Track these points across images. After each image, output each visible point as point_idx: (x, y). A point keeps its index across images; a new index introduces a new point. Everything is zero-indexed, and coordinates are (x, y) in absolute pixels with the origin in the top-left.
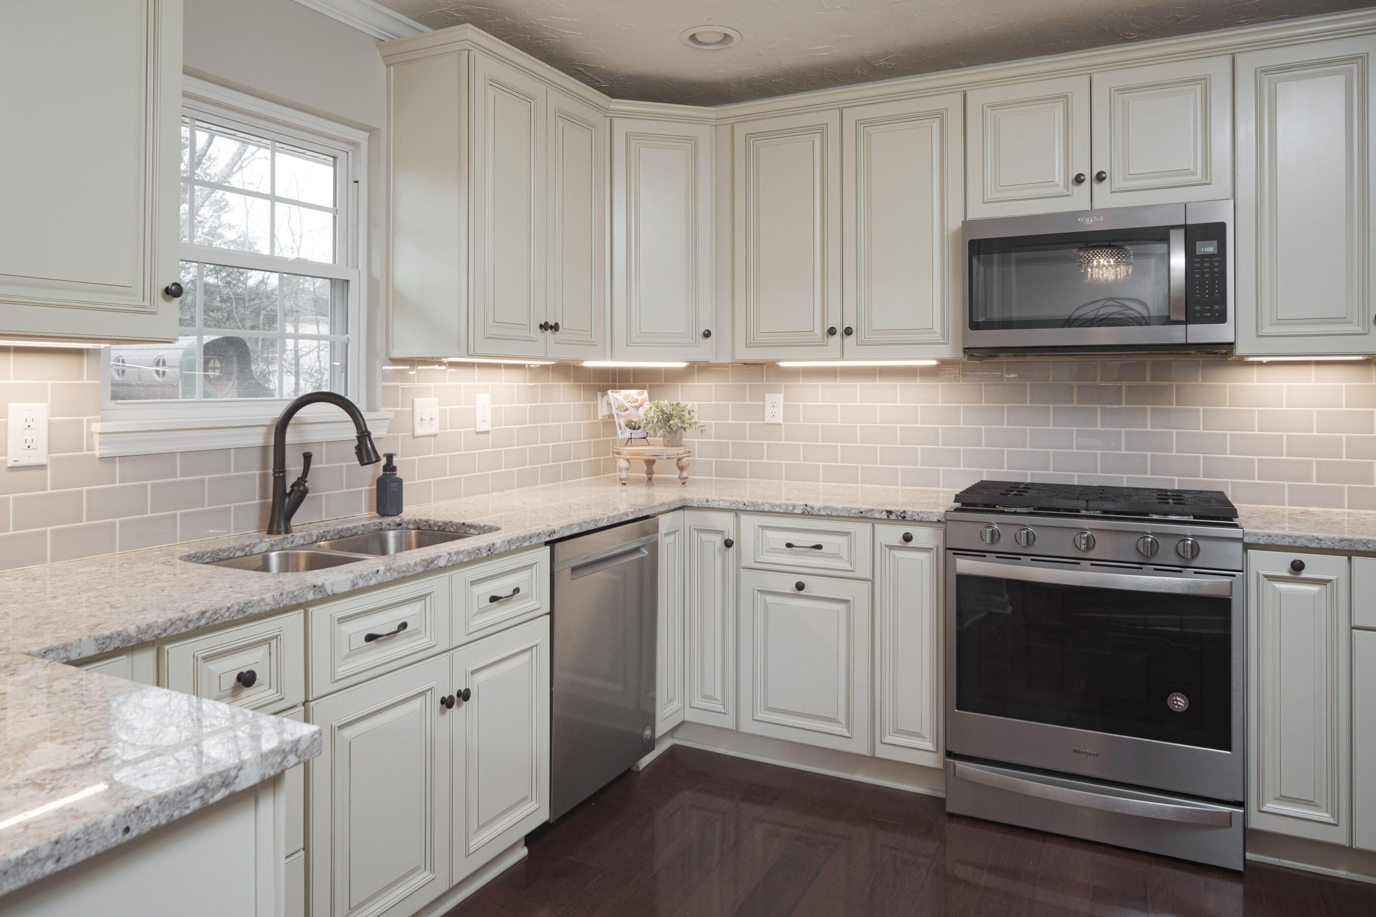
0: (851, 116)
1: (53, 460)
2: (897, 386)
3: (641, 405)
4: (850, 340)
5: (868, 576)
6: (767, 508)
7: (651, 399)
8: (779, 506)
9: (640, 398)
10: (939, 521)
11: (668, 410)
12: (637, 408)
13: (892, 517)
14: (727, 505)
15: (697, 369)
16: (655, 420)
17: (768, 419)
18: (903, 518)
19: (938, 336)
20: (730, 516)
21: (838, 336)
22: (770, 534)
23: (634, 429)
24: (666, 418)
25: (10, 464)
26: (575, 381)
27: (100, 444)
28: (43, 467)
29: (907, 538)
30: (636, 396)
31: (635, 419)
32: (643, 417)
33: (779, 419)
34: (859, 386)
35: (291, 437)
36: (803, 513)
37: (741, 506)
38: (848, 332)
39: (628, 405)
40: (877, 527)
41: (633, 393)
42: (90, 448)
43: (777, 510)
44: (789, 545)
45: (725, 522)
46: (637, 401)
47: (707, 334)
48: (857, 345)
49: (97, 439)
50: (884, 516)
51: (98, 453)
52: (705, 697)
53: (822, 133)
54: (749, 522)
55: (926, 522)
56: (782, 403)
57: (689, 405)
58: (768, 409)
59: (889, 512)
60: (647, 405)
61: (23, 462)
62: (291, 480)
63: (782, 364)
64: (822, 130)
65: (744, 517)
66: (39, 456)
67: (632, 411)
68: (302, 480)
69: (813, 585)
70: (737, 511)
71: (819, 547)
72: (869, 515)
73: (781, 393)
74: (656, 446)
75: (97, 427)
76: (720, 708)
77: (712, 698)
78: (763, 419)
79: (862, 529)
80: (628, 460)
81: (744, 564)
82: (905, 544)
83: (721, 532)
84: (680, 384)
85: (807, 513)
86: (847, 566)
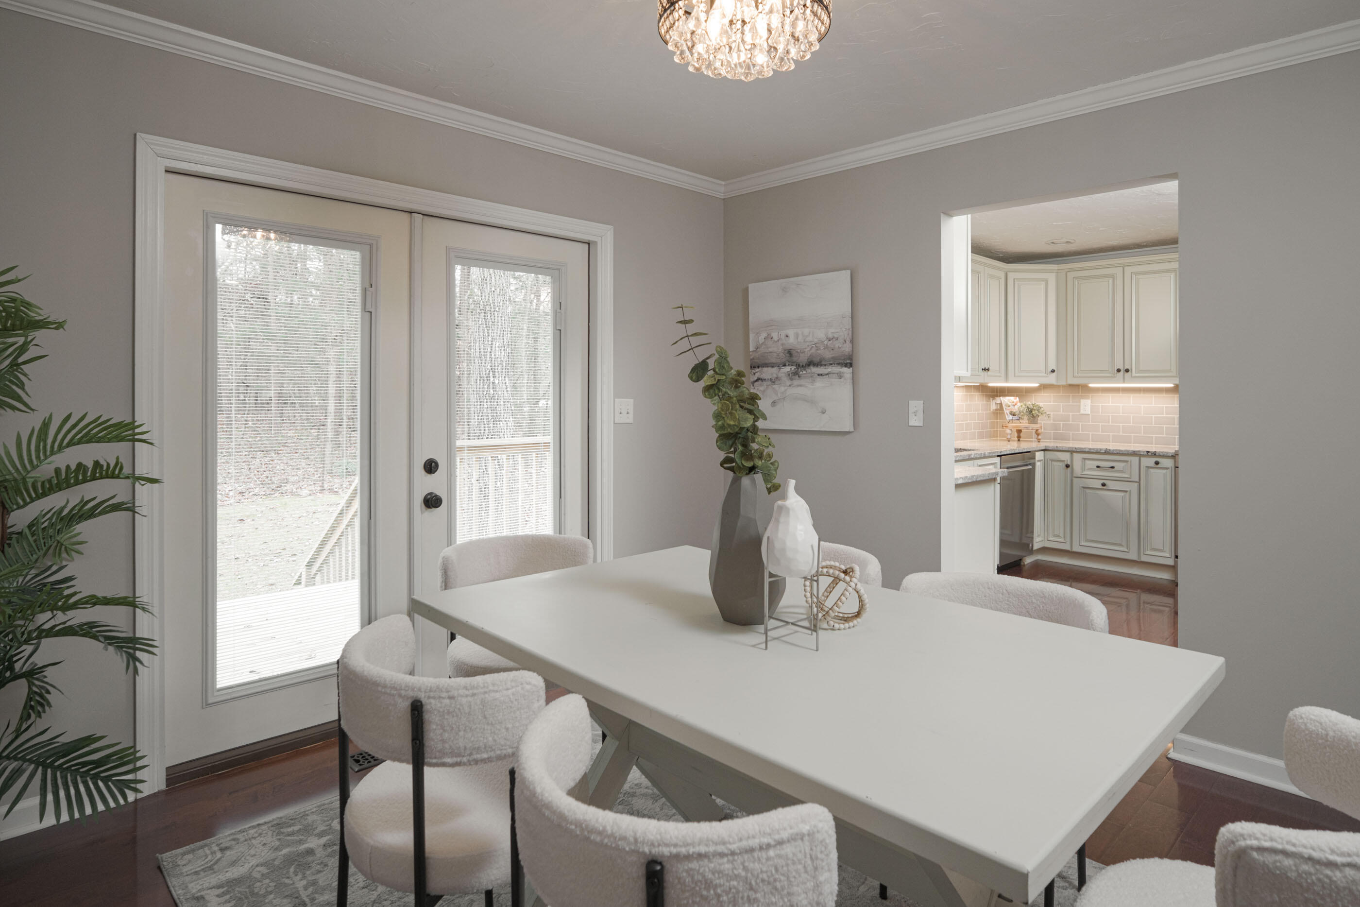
0: (1128, 270)
2: (1153, 396)
3: (1016, 404)
4: (1127, 375)
5: (1137, 480)
6: (1087, 450)
7: (1020, 401)
8: (1093, 449)
9: (1015, 401)
10: (1172, 456)
11: (1031, 407)
12: (1014, 405)
13: (1149, 454)
14: (1067, 449)
15: (1044, 387)
16: (1025, 411)
17: (1082, 412)
18: (1154, 454)
19: (1174, 374)
20: (1068, 454)
21: (1122, 372)
22: (1088, 462)
23: (1014, 415)
24: (1030, 411)
26: (982, 392)
29: (1157, 463)
30: (1013, 400)
31: (1015, 411)
32: (1017, 409)
33: (1089, 412)
34: (1132, 396)
36: (1105, 452)
37: (1074, 449)
38: (1127, 371)
39: (1010, 404)
40: (1142, 458)
41: (1012, 398)
43: (1092, 451)
44: (1098, 467)
45: (1066, 457)
46: (1013, 402)
47: (1053, 371)
48: (1131, 377)
50: (1146, 453)
52: (1055, 536)
53: (1114, 278)
54: (1077, 457)
55: (1166, 456)
56: (1090, 404)
57: (1041, 405)
58: (1082, 407)
59: (1148, 452)
60: (1019, 404)
63: (1091, 385)
64: (1112, 276)
65: (1075, 455)
67: (1011, 407)
69: (1111, 485)
70: (1072, 451)
71: (1113, 467)
72: (1138, 453)
73: (1089, 399)
74: (1024, 423)
76: (1063, 540)
77: (1058, 536)
78: (1079, 412)
79: (1135, 460)
80: (1011, 430)
81: (1075, 475)
82: (1155, 466)
83: (1063, 461)
84: (1033, 394)
85: (1107, 452)
86: (1127, 476)
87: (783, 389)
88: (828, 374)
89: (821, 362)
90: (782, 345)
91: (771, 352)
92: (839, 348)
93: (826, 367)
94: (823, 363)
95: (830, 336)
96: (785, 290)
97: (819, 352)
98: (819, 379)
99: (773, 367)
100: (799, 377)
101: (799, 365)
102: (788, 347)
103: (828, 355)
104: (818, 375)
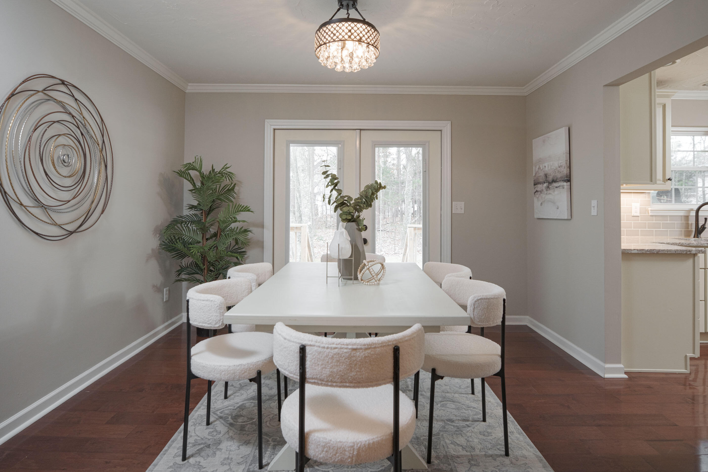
1: (640, 215)
25: (632, 215)
27: (651, 212)
28: (638, 216)
35: (700, 213)
42: (648, 213)
49: (650, 211)
51: (650, 214)
61: (635, 215)
62: (700, 225)
66: (638, 214)
68: (704, 225)
75: (650, 209)
87: (544, 196)
88: (559, 187)
89: (556, 180)
90: (544, 171)
91: (540, 176)
92: (563, 171)
93: (559, 183)
94: (557, 180)
95: (560, 165)
96: (544, 142)
97: (556, 174)
98: (556, 189)
99: (541, 184)
100: (549, 189)
101: (549, 182)
102: (546, 173)
103: (559, 175)
104: (556, 187)
